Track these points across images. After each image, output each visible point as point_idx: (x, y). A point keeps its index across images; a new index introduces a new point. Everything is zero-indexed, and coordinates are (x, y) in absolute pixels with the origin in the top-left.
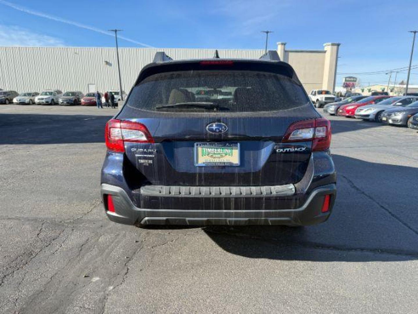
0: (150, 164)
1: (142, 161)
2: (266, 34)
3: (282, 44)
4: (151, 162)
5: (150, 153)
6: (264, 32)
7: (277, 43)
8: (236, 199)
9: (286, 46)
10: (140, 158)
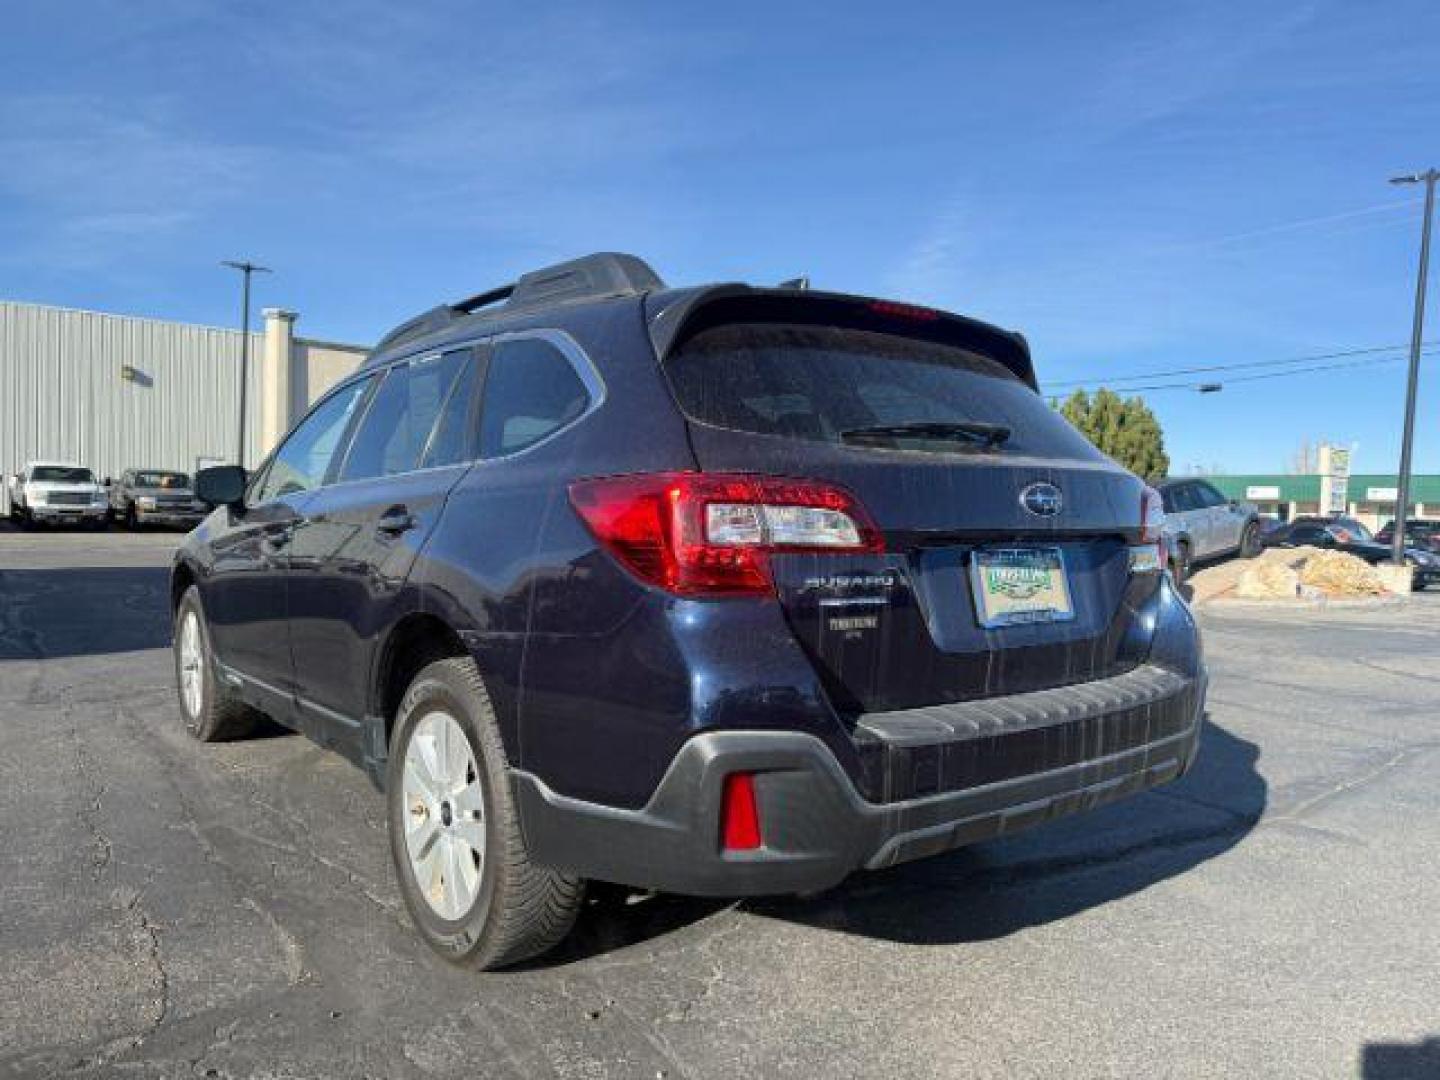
0: (866, 631)
1: (841, 624)
2: (243, 273)
3: (282, 316)
4: (870, 622)
5: (873, 591)
6: (234, 265)
7: (265, 311)
8: (1107, 717)
9: (296, 324)
10: (835, 612)
